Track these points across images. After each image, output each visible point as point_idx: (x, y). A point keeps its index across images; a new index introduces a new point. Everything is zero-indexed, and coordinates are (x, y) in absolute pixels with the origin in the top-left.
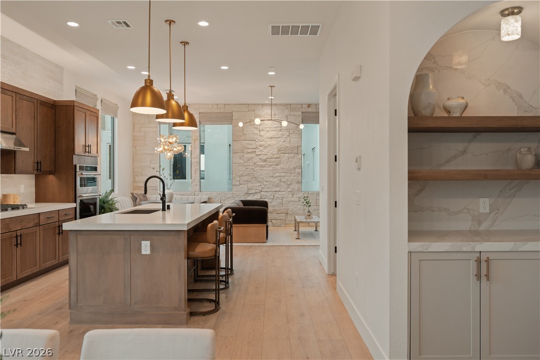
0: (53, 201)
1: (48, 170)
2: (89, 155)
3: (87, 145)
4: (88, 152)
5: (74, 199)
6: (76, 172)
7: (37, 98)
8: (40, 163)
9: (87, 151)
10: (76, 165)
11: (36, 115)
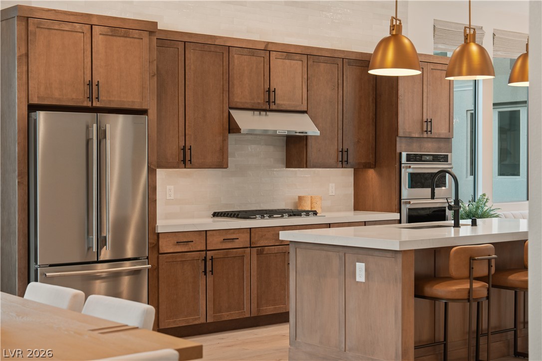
0: (373, 209)
1: (363, 161)
2: (429, 135)
3: (425, 119)
4: (427, 131)
5: (397, 207)
6: (400, 163)
7: (342, 56)
8: (347, 151)
9: (425, 129)
10: (401, 153)
11: (340, 82)
